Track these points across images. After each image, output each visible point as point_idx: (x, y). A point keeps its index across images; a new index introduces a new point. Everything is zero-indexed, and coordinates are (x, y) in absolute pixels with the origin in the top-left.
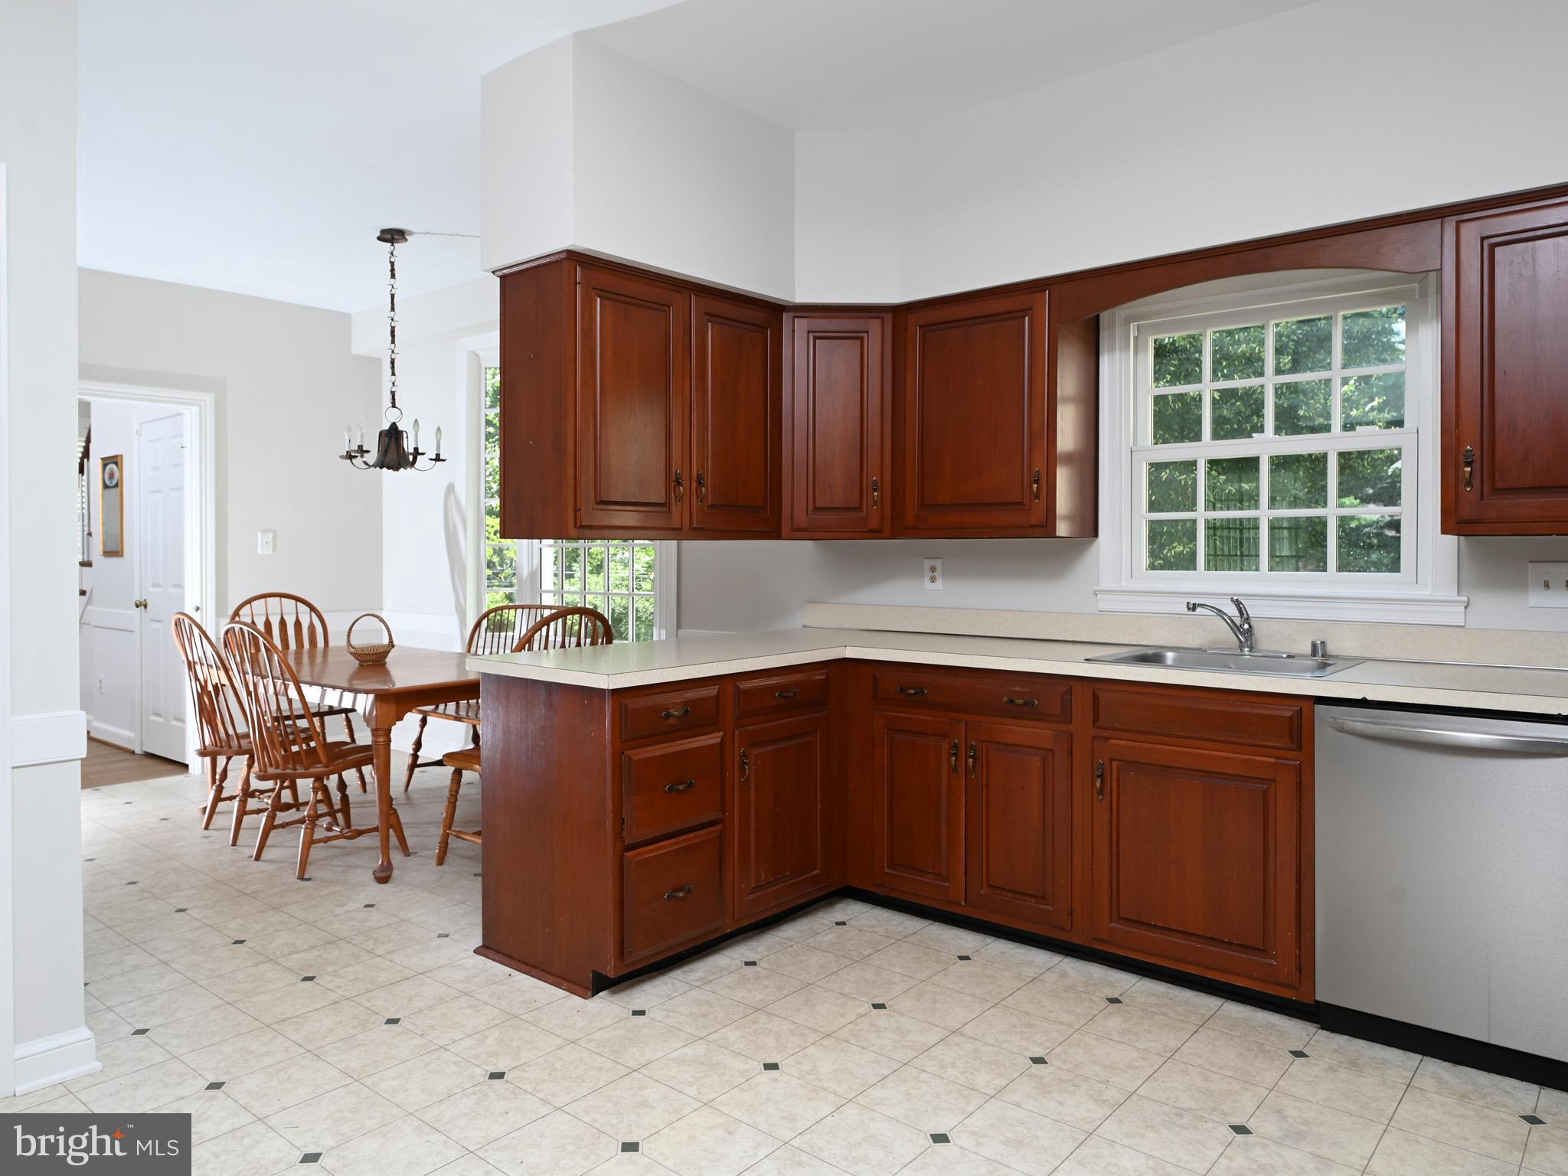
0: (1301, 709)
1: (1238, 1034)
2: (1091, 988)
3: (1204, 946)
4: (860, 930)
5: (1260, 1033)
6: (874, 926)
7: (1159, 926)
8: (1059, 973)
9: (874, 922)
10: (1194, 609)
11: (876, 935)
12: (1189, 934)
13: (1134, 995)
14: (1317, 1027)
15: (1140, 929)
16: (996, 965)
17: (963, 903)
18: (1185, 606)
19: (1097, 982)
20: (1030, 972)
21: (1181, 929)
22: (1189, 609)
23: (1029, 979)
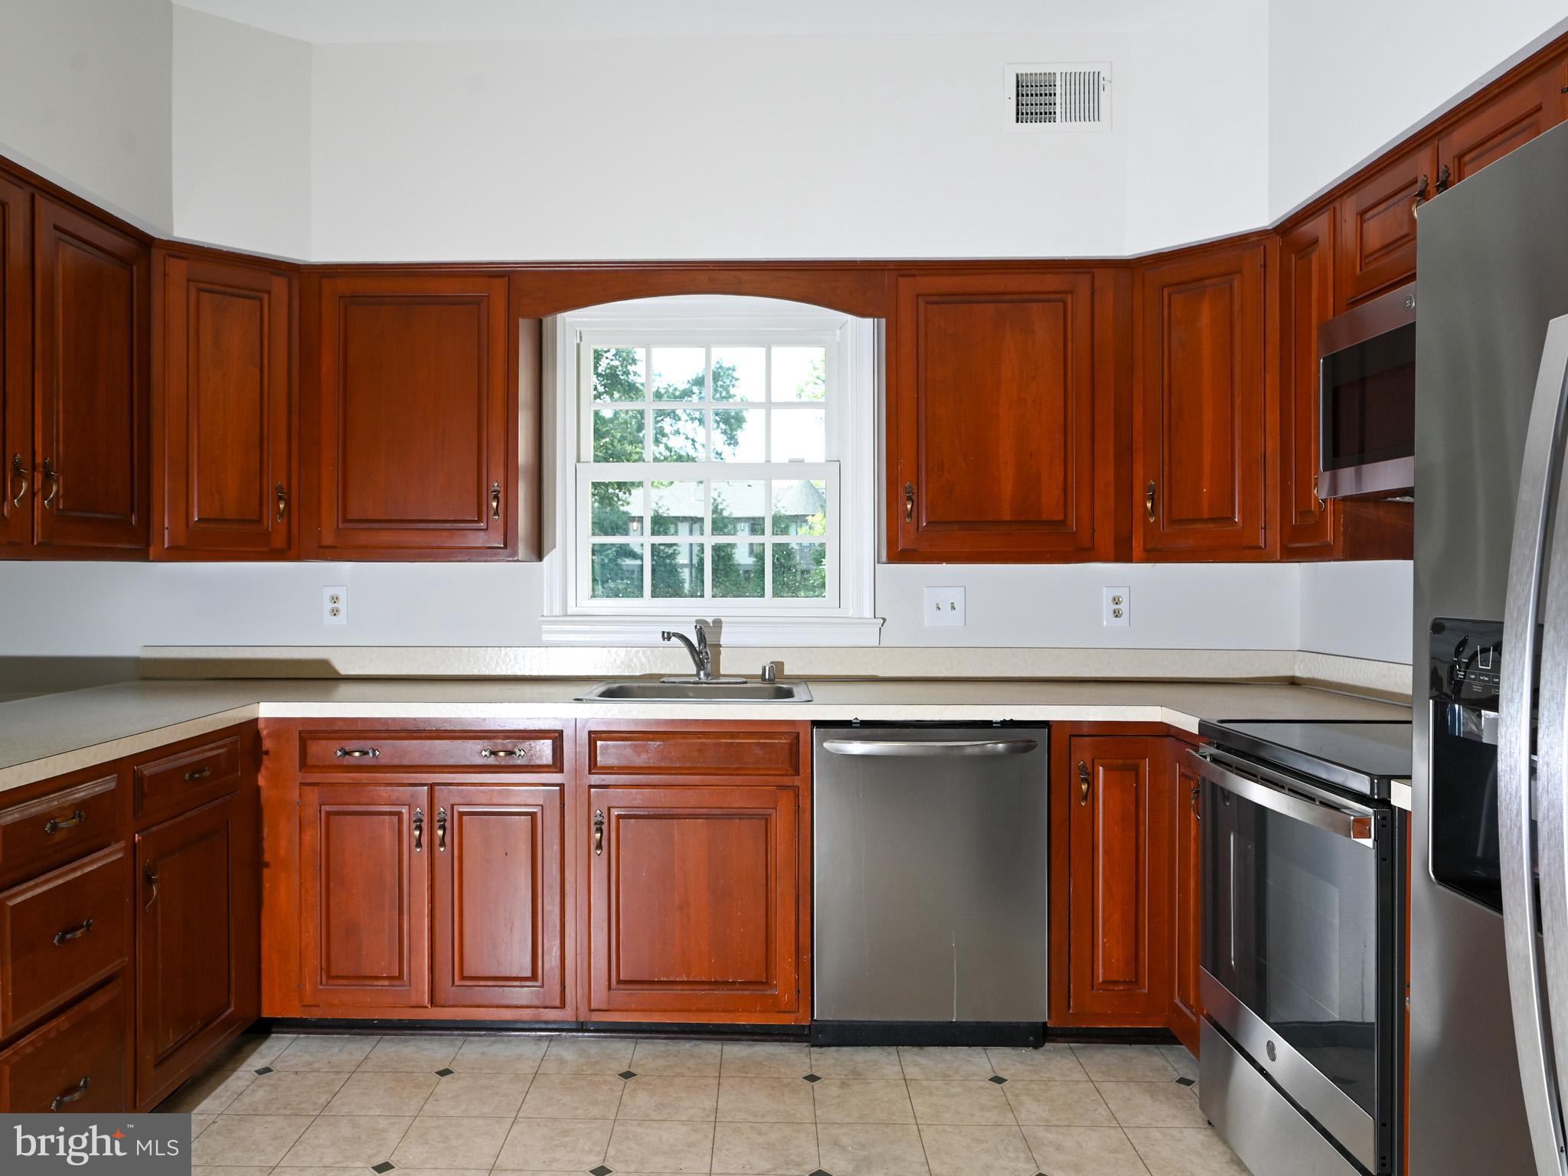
0: (800, 734)
1: (754, 1075)
2: (597, 1067)
4: (296, 1072)
5: (770, 1067)
6: (310, 1063)
8: (556, 1060)
9: (308, 1058)
10: (669, 639)
11: (320, 1074)
13: (641, 1063)
14: (807, 1046)
16: (486, 1071)
17: (428, 1005)
18: (661, 635)
19: (598, 1059)
20: (526, 1068)
22: (664, 639)
23: (531, 1077)
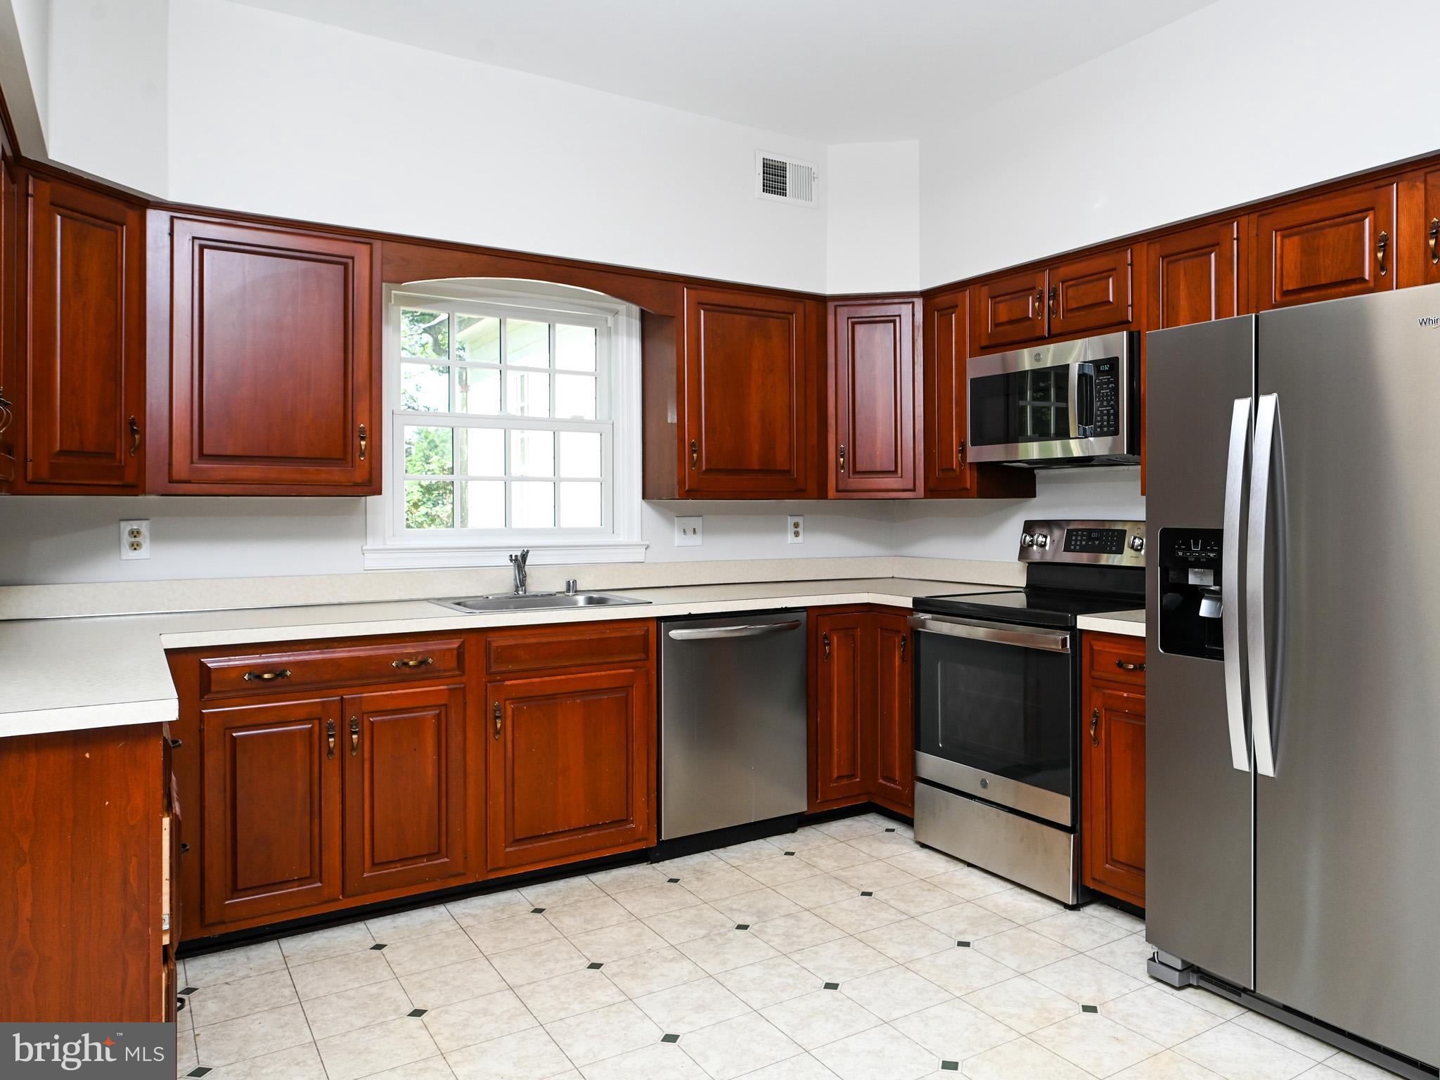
0: (648, 629)
1: (631, 889)
2: (509, 912)
3: (584, 835)
7: (550, 834)
12: (574, 830)
14: (649, 864)
15: (531, 843)
16: (415, 937)
17: (341, 897)
19: (501, 907)
21: (567, 829)
